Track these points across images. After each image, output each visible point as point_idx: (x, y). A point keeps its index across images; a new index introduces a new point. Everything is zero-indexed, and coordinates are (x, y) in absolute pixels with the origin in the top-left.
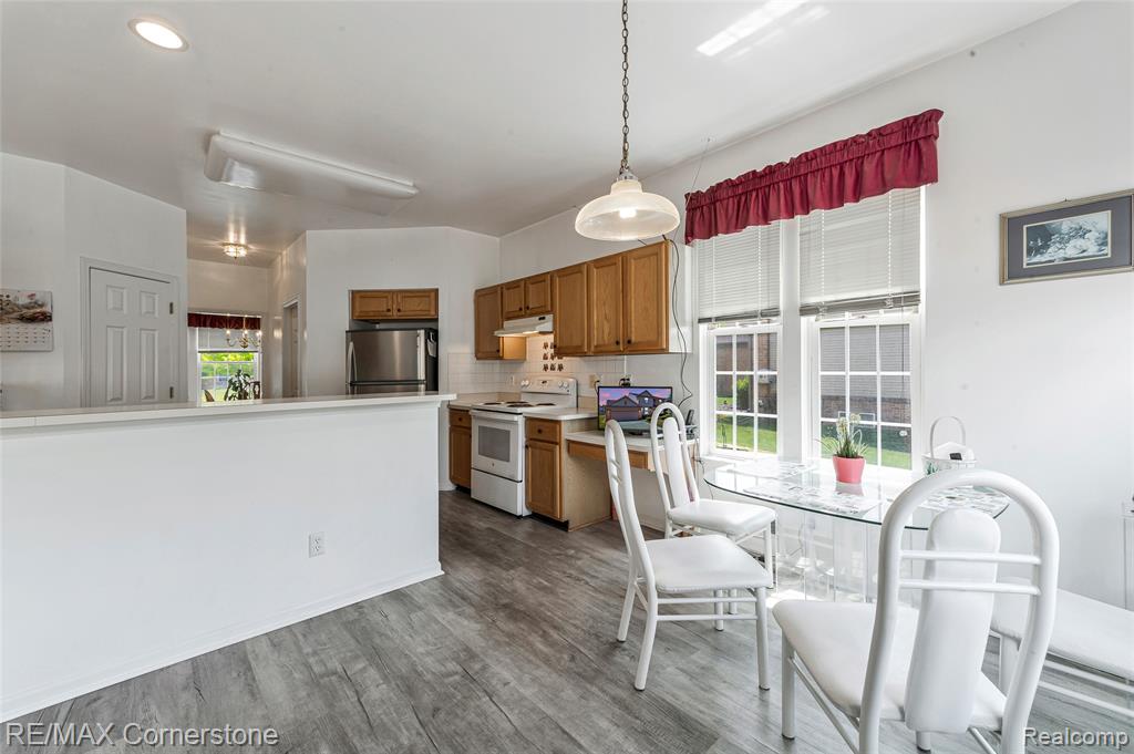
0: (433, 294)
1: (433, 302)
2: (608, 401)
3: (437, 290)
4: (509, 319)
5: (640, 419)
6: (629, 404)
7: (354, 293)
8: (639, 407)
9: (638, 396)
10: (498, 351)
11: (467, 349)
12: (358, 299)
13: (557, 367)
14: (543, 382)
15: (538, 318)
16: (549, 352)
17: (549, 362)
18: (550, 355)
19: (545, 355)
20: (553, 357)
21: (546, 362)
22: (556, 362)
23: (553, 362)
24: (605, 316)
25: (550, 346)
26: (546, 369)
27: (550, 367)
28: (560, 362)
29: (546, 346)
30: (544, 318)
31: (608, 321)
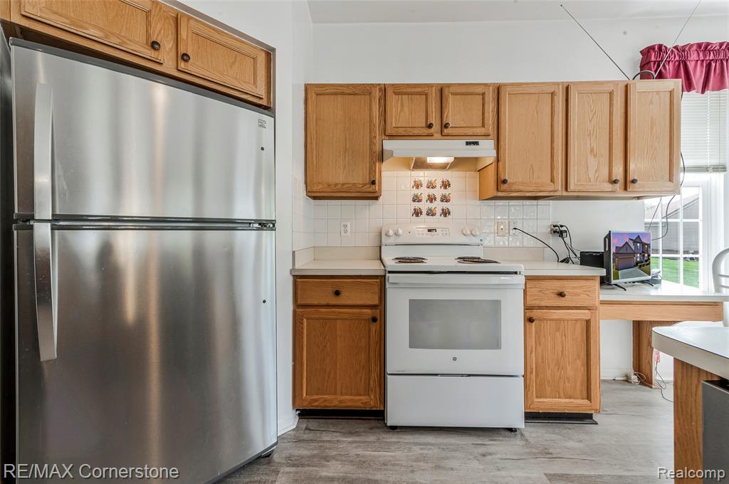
4: (394, 137)
10: (374, 183)
13: (439, 211)
14: (430, 231)
15: (464, 142)
16: (424, 192)
17: (424, 206)
18: (425, 197)
19: (416, 199)
20: (431, 199)
21: (417, 205)
22: (438, 206)
23: (432, 206)
24: (592, 150)
25: (425, 185)
26: (417, 213)
27: (424, 212)
28: (445, 205)
29: (418, 185)
30: (476, 143)
31: (595, 156)
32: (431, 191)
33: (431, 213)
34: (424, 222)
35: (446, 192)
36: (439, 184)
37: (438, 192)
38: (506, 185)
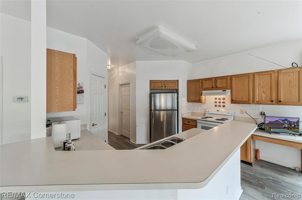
0: (177, 82)
1: (176, 84)
2: (269, 122)
3: (178, 81)
4: (204, 90)
5: (283, 128)
6: (278, 123)
7: (151, 81)
8: (283, 124)
9: (282, 120)
10: (200, 100)
11: (185, 99)
12: (152, 83)
13: (222, 106)
14: (217, 111)
15: (222, 90)
16: (218, 101)
17: (218, 104)
18: (218, 102)
19: (216, 102)
20: (220, 102)
21: (216, 104)
22: (222, 104)
23: (220, 104)
24: (264, 92)
25: (218, 99)
26: (216, 106)
27: (218, 106)
28: (224, 104)
29: (216, 99)
30: (226, 91)
31: (265, 93)
32: (220, 101)
33: (220, 106)
34: (218, 108)
35: (224, 101)
36: (222, 99)
37: (222, 101)
38: (233, 101)
